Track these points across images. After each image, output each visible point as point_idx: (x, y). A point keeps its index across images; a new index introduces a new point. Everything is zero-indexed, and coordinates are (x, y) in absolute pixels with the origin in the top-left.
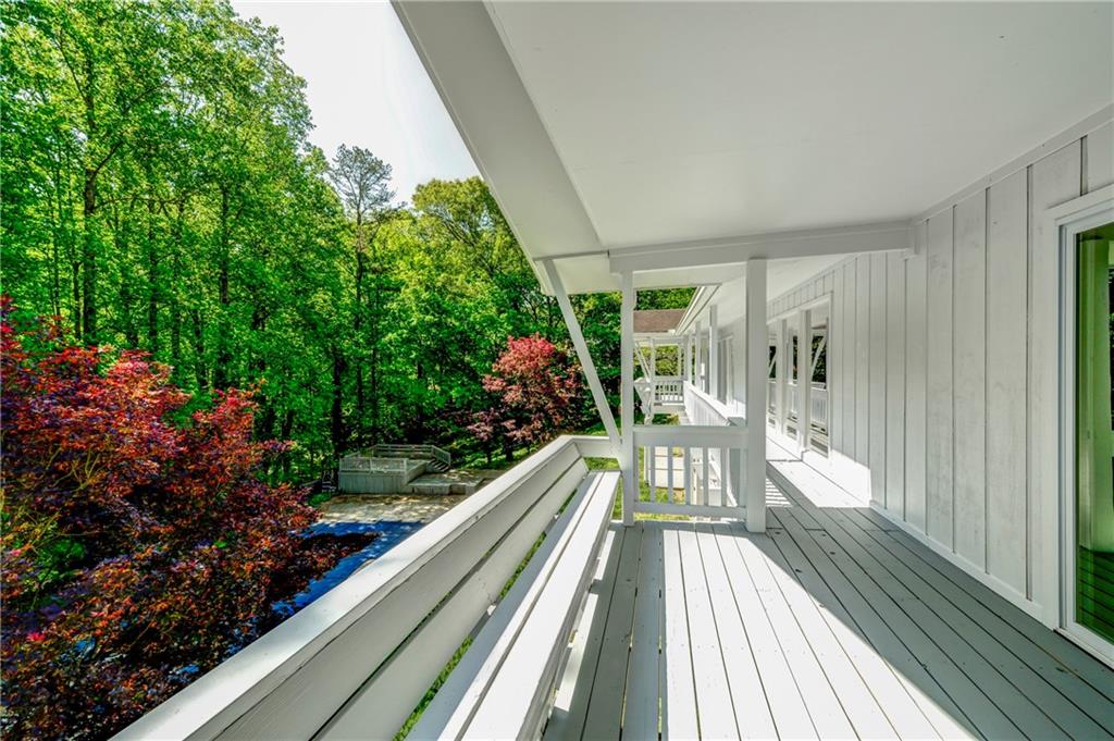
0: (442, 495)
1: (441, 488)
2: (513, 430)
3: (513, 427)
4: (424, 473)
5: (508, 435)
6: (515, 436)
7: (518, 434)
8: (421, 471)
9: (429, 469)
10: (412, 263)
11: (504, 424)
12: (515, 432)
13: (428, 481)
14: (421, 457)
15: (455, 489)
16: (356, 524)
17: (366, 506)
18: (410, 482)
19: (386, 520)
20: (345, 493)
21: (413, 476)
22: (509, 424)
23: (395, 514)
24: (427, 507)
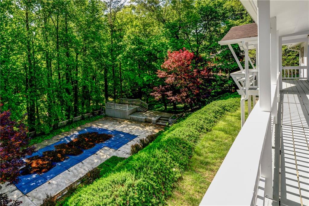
0: (142, 122)
1: (141, 119)
2: (170, 96)
3: (171, 95)
4: (136, 111)
5: (168, 98)
6: (171, 99)
7: (173, 98)
8: (135, 110)
9: (138, 110)
10: (132, 25)
11: (167, 93)
12: (172, 97)
13: (136, 115)
14: (135, 105)
15: (147, 120)
16: (106, 130)
17: (112, 123)
18: (130, 115)
19: (117, 130)
20: (108, 116)
21: (131, 112)
22: (169, 93)
23: (121, 128)
24: (133, 127)
